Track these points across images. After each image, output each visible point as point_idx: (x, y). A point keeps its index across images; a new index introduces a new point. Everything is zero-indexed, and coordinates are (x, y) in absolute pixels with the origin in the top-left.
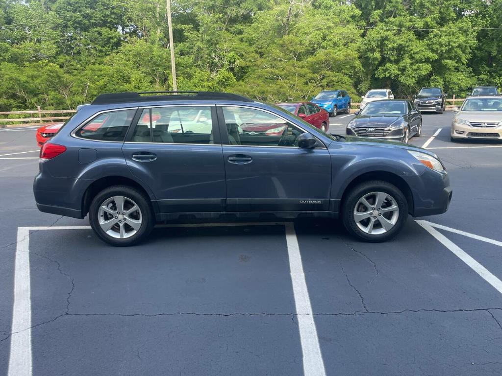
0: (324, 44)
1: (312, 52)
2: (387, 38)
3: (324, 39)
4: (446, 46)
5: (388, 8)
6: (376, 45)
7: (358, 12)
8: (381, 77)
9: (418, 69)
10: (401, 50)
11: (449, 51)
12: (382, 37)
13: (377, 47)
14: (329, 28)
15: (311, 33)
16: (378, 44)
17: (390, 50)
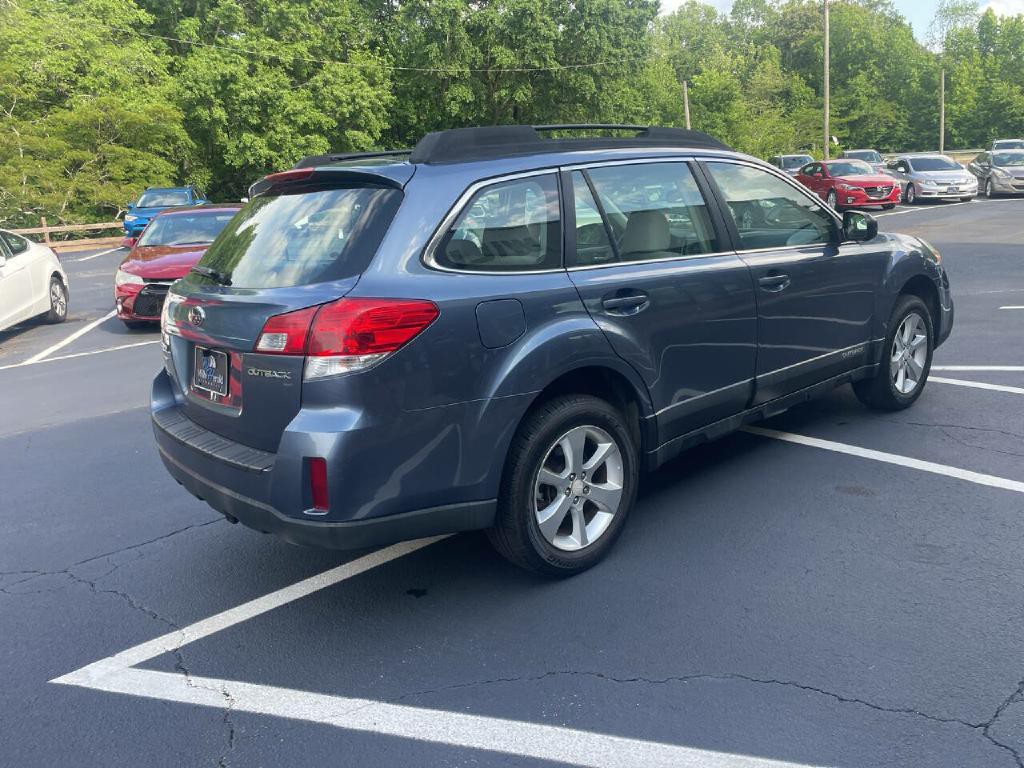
0: (82, 81)
1: (54, 99)
2: (233, 79)
3: (81, 70)
4: (349, 104)
5: (211, 16)
6: (214, 92)
7: (147, 18)
8: (238, 163)
9: (308, 145)
10: (266, 105)
11: (354, 115)
12: (223, 76)
13: (215, 95)
14: (88, 46)
15: (42, 55)
16: (216, 88)
17: (244, 102)
